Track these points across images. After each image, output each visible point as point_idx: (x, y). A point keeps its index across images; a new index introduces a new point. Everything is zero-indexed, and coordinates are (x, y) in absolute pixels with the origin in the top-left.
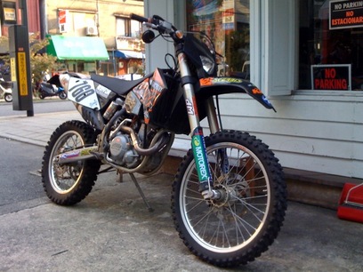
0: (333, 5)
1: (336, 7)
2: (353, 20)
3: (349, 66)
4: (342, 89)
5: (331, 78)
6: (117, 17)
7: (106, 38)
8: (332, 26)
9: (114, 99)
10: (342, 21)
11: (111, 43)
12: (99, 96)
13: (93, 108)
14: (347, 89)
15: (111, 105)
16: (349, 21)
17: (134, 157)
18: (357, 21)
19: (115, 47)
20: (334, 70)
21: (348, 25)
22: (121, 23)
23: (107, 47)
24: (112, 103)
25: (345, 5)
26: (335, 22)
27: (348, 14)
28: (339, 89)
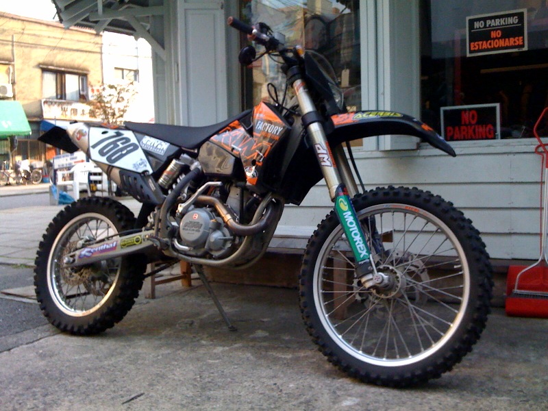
0: (472, 22)
1: (477, 25)
2: (501, 43)
3: (498, 105)
4: (487, 138)
5: (470, 124)
6: (44, 70)
7: (26, 102)
8: (471, 52)
9: (176, 156)
10: (485, 45)
11: (34, 110)
12: (148, 154)
13: (140, 170)
14: (494, 138)
15: (171, 166)
16: (495, 44)
17: (226, 241)
18: (507, 43)
19: (41, 115)
20: (474, 112)
21: (494, 49)
22: (50, 79)
23: (28, 116)
24: (174, 161)
25: (488, 22)
26: (475, 45)
27: (493, 34)
28: (482, 139)
